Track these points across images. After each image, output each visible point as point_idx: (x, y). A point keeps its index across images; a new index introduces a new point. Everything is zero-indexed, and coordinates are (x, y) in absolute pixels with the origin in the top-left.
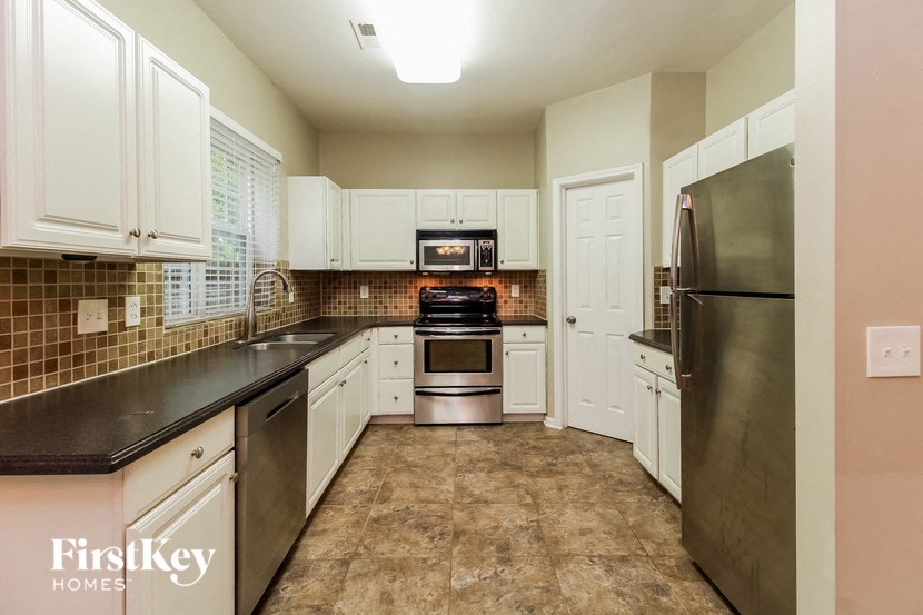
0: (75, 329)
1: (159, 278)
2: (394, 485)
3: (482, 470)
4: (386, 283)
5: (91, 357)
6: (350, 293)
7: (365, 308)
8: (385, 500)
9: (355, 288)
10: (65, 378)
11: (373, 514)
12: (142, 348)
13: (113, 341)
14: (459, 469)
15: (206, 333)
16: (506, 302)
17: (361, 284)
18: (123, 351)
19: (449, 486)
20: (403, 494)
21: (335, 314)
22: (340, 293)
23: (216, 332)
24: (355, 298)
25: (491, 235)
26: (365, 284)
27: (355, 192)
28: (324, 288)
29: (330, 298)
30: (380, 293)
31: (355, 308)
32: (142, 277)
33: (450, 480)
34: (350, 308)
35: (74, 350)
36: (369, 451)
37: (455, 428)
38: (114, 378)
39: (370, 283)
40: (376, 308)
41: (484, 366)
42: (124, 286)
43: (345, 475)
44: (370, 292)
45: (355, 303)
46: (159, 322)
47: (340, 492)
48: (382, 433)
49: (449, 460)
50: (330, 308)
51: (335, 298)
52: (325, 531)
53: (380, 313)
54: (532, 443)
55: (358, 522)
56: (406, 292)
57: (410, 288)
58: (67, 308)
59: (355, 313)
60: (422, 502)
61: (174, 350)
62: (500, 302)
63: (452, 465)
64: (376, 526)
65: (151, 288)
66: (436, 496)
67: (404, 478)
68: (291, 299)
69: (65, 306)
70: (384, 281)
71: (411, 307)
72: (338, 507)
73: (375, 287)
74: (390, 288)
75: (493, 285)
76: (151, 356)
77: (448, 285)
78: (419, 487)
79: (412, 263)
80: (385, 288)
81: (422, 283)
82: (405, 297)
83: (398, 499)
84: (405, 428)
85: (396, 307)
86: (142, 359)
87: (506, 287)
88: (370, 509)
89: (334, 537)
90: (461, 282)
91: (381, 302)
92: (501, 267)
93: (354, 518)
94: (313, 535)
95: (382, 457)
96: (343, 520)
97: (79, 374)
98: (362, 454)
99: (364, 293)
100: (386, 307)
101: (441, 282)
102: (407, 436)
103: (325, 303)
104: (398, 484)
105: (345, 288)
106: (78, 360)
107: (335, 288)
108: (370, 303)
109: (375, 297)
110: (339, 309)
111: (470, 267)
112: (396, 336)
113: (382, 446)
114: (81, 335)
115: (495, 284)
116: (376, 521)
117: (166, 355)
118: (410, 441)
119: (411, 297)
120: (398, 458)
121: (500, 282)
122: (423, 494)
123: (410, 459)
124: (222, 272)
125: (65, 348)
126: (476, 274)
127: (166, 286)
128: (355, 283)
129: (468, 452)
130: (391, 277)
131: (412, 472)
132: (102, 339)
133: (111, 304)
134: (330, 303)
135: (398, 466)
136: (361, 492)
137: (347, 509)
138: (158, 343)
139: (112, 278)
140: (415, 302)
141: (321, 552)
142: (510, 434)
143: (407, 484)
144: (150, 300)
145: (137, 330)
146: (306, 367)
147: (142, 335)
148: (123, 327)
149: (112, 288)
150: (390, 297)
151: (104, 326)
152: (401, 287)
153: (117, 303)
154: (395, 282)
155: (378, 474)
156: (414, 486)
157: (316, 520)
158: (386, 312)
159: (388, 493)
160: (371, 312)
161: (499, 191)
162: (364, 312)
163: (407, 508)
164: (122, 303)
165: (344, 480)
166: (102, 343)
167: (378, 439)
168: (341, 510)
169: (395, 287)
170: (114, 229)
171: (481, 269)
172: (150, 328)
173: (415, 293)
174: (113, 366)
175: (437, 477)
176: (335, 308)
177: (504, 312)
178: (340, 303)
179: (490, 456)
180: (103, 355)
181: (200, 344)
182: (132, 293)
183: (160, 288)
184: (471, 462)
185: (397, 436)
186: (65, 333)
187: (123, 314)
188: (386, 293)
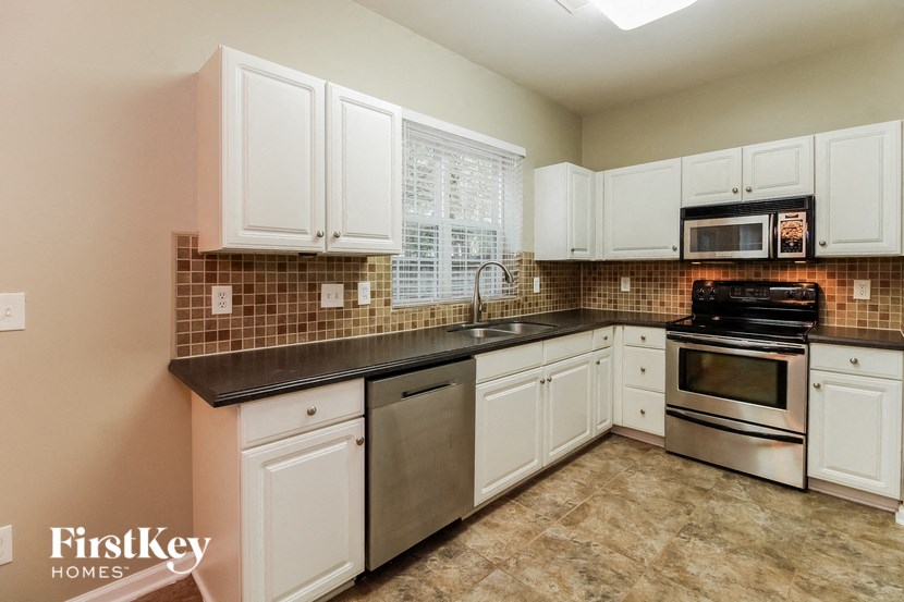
0: (319, 304)
1: (388, 268)
2: (593, 511)
3: (723, 543)
4: (650, 274)
5: (331, 325)
6: (610, 285)
7: (626, 302)
8: (571, 523)
9: (616, 280)
10: (312, 337)
11: (549, 532)
12: (372, 322)
13: (348, 314)
14: (687, 528)
15: (433, 315)
16: (841, 307)
17: (621, 274)
18: (356, 323)
19: (658, 544)
20: (595, 526)
21: (594, 307)
22: (600, 285)
23: (444, 314)
24: (615, 290)
25: (805, 204)
26: (626, 275)
27: (609, 173)
28: (585, 279)
29: (590, 289)
30: (644, 286)
31: (616, 302)
32: (372, 268)
33: (665, 537)
34: (610, 301)
35: (319, 319)
36: (591, 462)
37: (720, 473)
38: (348, 342)
39: (632, 274)
40: (638, 303)
41: (773, 397)
42: (357, 274)
43: (553, 479)
44: (632, 285)
45: (615, 296)
46: (387, 303)
47: (535, 494)
48: (621, 448)
49: (682, 510)
50: (589, 300)
51: (595, 290)
52: (497, 525)
53: (644, 309)
54: (845, 538)
55: (529, 533)
56: (676, 286)
57: (682, 280)
58: (314, 288)
59: (615, 307)
60: (610, 546)
61: (401, 326)
62: (831, 306)
63: (684, 519)
64: (543, 546)
65: (380, 276)
66: (633, 547)
67: (610, 509)
68: (537, 289)
69: (312, 287)
70: (647, 272)
71: (682, 305)
72: (524, 508)
73: (638, 280)
74: (656, 280)
75: (816, 280)
76: (380, 329)
77: (737, 278)
78: (618, 527)
79: (675, 249)
80: (650, 280)
81: (699, 275)
82: (675, 292)
83: (585, 529)
84: (651, 451)
85: (662, 304)
86: (372, 330)
87: (842, 283)
88: (549, 525)
89: (498, 536)
90: (758, 274)
91: (644, 297)
92: (820, 252)
93: (529, 527)
94: (485, 524)
95: (602, 476)
96: (518, 523)
97: (322, 336)
98: (584, 463)
99: (626, 286)
100: (650, 303)
101: (725, 274)
102: (649, 461)
103: (584, 295)
104: (598, 512)
105: (605, 279)
106: (321, 326)
107: (595, 279)
108: (632, 297)
109: (638, 291)
110: (598, 303)
111: (763, 254)
112: (643, 338)
113: (612, 462)
114: (324, 309)
115: (820, 277)
116: (547, 541)
117: (394, 329)
118: (648, 469)
119: (682, 293)
120: (619, 483)
121: (831, 275)
122: (617, 537)
123: (632, 490)
124: (469, 263)
125: (312, 317)
126: (772, 262)
127: (394, 276)
128: (615, 274)
129: (718, 511)
130: (656, 268)
131: (623, 505)
132: (339, 312)
133: (347, 287)
134: (590, 295)
135: (613, 492)
136: (555, 504)
137: (530, 514)
138: (387, 320)
139: (348, 268)
140: (687, 299)
141: (480, 544)
142: (810, 511)
143: (607, 517)
144: (379, 285)
145: (368, 308)
146: (476, 356)
147: (372, 312)
148: (356, 305)
149: (348, 276)
150: (656, 291)
151: (340, 303)
152: (668, 280)
153: (351, 287)
154: (662, 274)
155: (585, 491)
156: (614, 523)
157: (498, 512)
158: (650, 309)
159: (579, 517)
160: (632, 308)
161: (818, 136)
162: (625, 307)
163: (588, 545)
164: (355, 287)
165: (547, 483)
166: (340, 315)
167: (612, 453)
168: (524, 512)
169: (663, 279)
170: (304, 232)
171: (781, 255)
172: (379, 306)
173: (687, 287)
174: (348, 332)
175: (650, 524)
176: (595, 300)
177: (834, 321)
178: (599, 295)
179: (751, 530)
180: (340, 325)
181: (426, 323)
182: (364, 279)
183: (388, 277)
184: (714, 526)
185: (637, 457)
186: (312, 306)
187: (356, 295)
188: (650, 286)
